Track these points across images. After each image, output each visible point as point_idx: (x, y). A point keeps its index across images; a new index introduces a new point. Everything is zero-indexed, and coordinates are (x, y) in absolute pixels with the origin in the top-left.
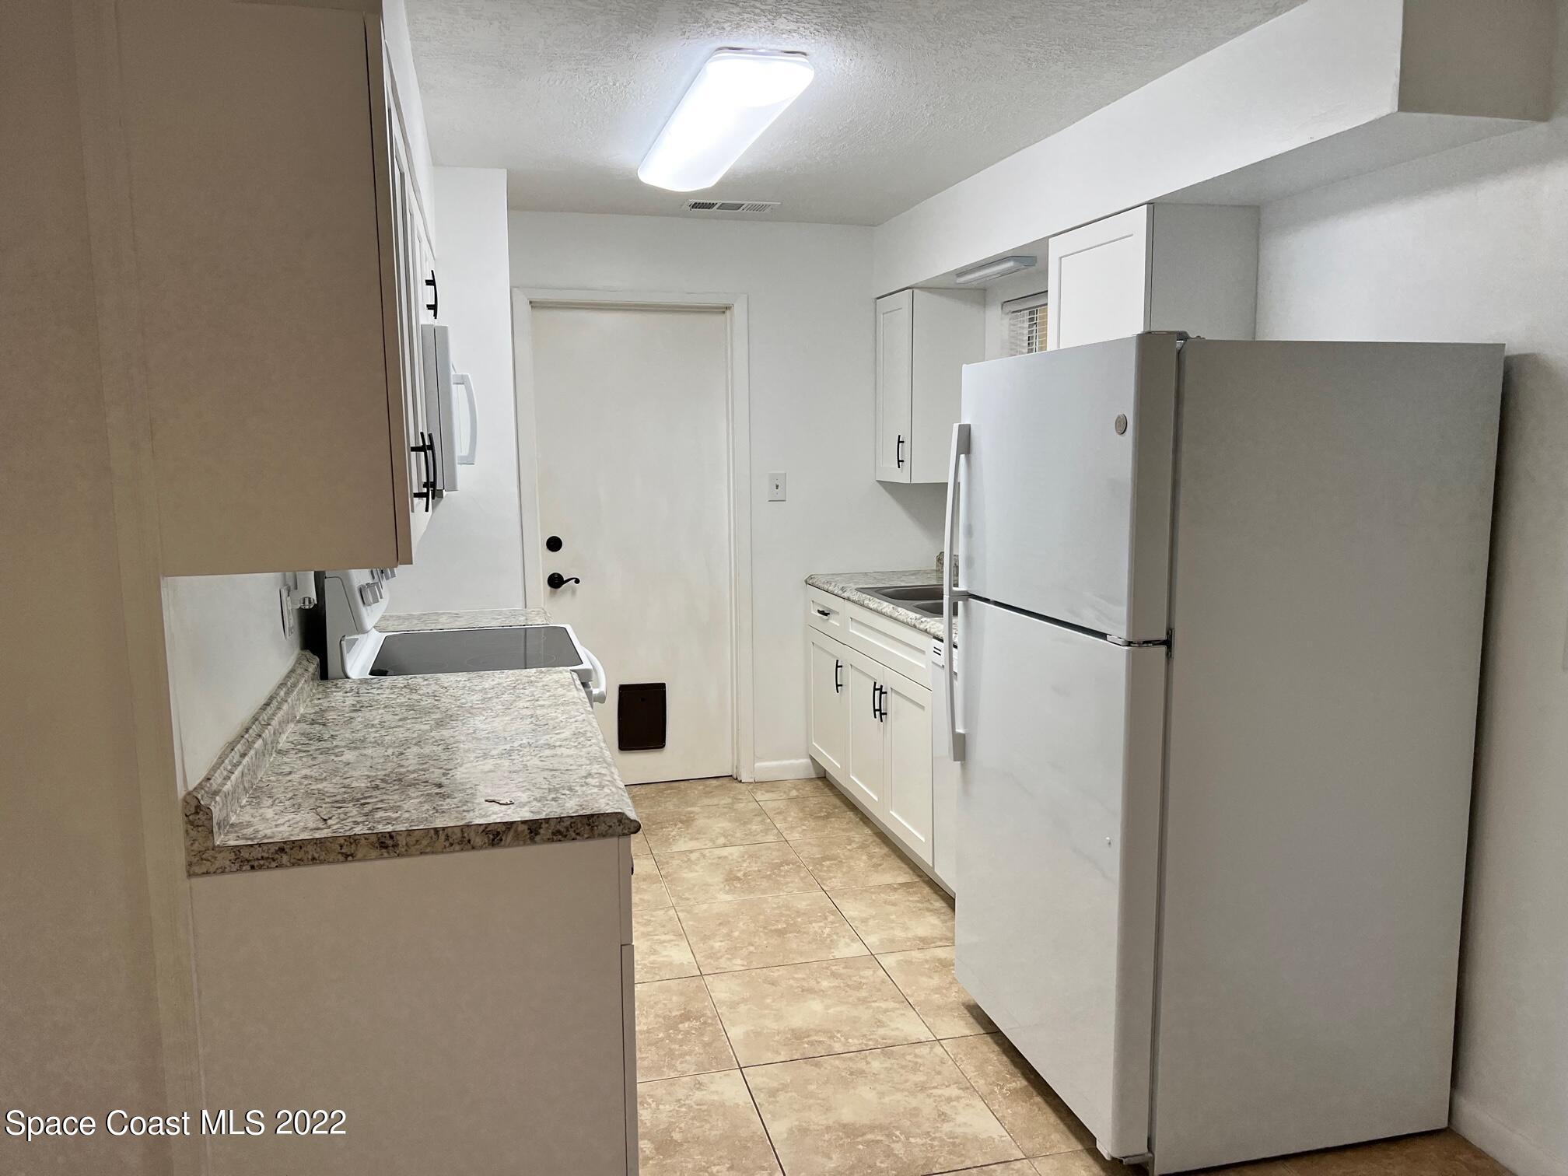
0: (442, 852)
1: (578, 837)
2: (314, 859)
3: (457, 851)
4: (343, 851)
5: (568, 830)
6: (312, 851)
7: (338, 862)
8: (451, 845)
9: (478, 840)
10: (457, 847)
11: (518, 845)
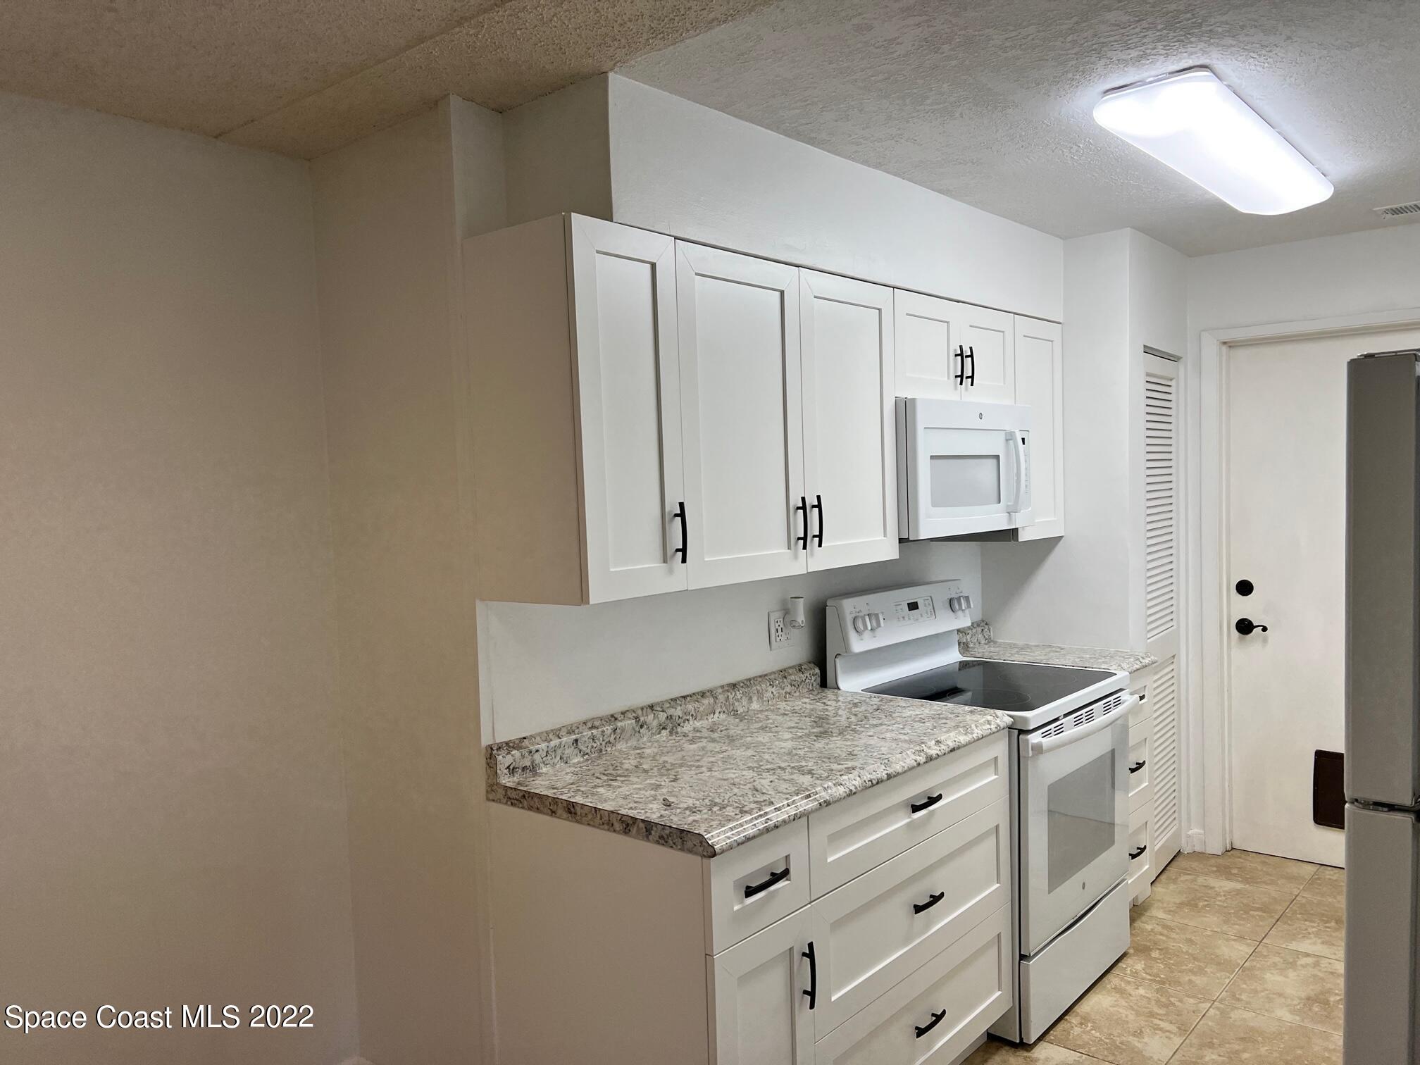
0: (598, 828)
1: (674, 846)
2: (538, 809)
3: (605, 830)
4: (551, 808)
5: (668, 838)
6: (536, 803)
7: (547, 814)
8: (603, 824)
9: (617, 826)
10: (606, 827)
11: (639, 839)
